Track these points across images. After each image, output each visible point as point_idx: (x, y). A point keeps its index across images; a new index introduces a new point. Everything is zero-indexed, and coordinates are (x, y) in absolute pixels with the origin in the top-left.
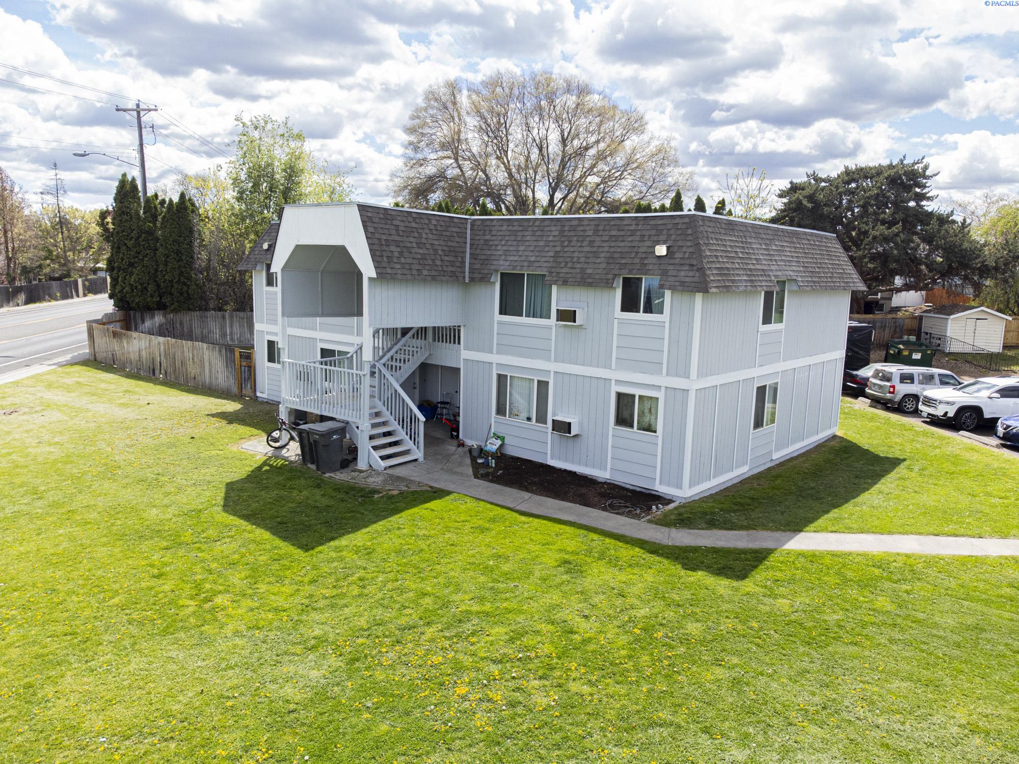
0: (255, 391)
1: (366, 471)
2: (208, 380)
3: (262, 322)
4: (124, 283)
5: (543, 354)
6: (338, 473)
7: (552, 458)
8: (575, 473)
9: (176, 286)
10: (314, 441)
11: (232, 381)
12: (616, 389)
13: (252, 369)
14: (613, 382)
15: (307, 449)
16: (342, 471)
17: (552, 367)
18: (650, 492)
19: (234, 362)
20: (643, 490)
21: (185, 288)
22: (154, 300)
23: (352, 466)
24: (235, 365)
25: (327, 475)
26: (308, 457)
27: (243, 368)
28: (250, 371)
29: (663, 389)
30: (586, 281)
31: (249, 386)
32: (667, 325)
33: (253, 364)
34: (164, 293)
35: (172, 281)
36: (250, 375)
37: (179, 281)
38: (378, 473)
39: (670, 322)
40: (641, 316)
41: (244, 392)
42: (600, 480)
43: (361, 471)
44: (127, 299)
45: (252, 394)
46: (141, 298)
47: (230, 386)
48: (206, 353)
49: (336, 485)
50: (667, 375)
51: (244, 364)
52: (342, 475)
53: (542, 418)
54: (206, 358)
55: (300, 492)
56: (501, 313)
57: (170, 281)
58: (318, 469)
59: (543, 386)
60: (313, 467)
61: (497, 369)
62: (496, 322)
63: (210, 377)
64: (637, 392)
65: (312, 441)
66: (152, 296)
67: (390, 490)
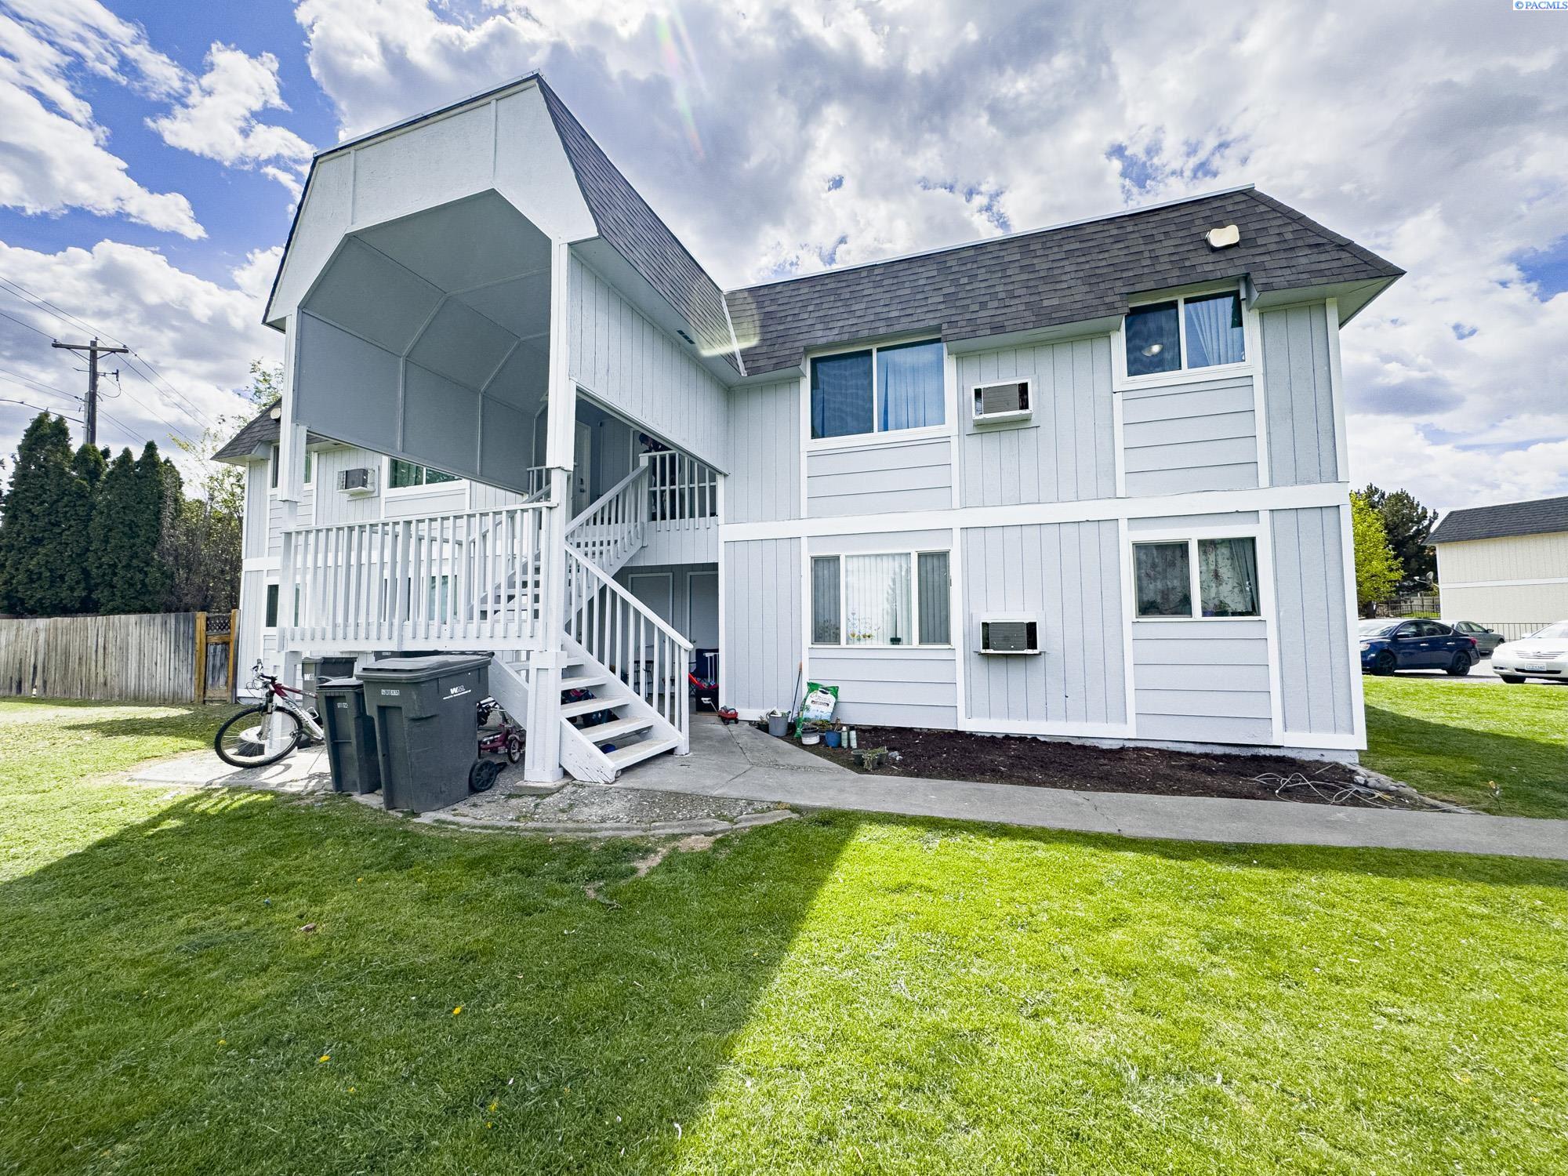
0: (235, 686)
1: (559, 790)
2: (132, 684)
3: (259, 554)
4: (17, 569)
5: (930, 497)
6: (461, 808)
7: (969, 715)
8: (1034, 739)
9: (122, 573)
10: (382, 710)
11: (185, 676)
12: (1129, 537)
13: (232, 646)
14: (1123, 524)
15: (352, 749)
16: (474, 799)
17: (956, 518)
18: (1255, 751)
19: (193, 639)
20: (1234, 751)
21: (140, 576)
22: (75, 594)
23: (504, 780)
24: (194, 643)
25: (427, 818)
26: (353, 774)
27: (211, 649)
28: (226, 651)
29: (1265, 517)
31: (222, 680)
32: (1258, 382)
33: (233, 637)
34: (97, 585)
35: (115, 566)
36: (227, 658)
37: (128, 567)
38: (603, 793)
39: (1266, 374)
40: (1184, 375)
41: (209, 694)
42: (1105, 745)
43: (541, 794)
44: (20, 595)
45: (226, 695)
46: (50, 592)
47: (181, 687)
48: (134, 632)
49: (468, 847)
50: (1272, 484)
51: (214, 639)
52: (479, 812)
53: (935, 629)
54: (133, 641)
55: (317, 899)
56: (814, 435)
57: (110, 566)
58: (391, 804)
59: (934, 564)
60: (375, 800)
61: (810, 549)
62: (804, 456)
63: (139, 677)
64: (1193, 534)
65: (371, 711)
66: (72, 589)
67: (675, 837)
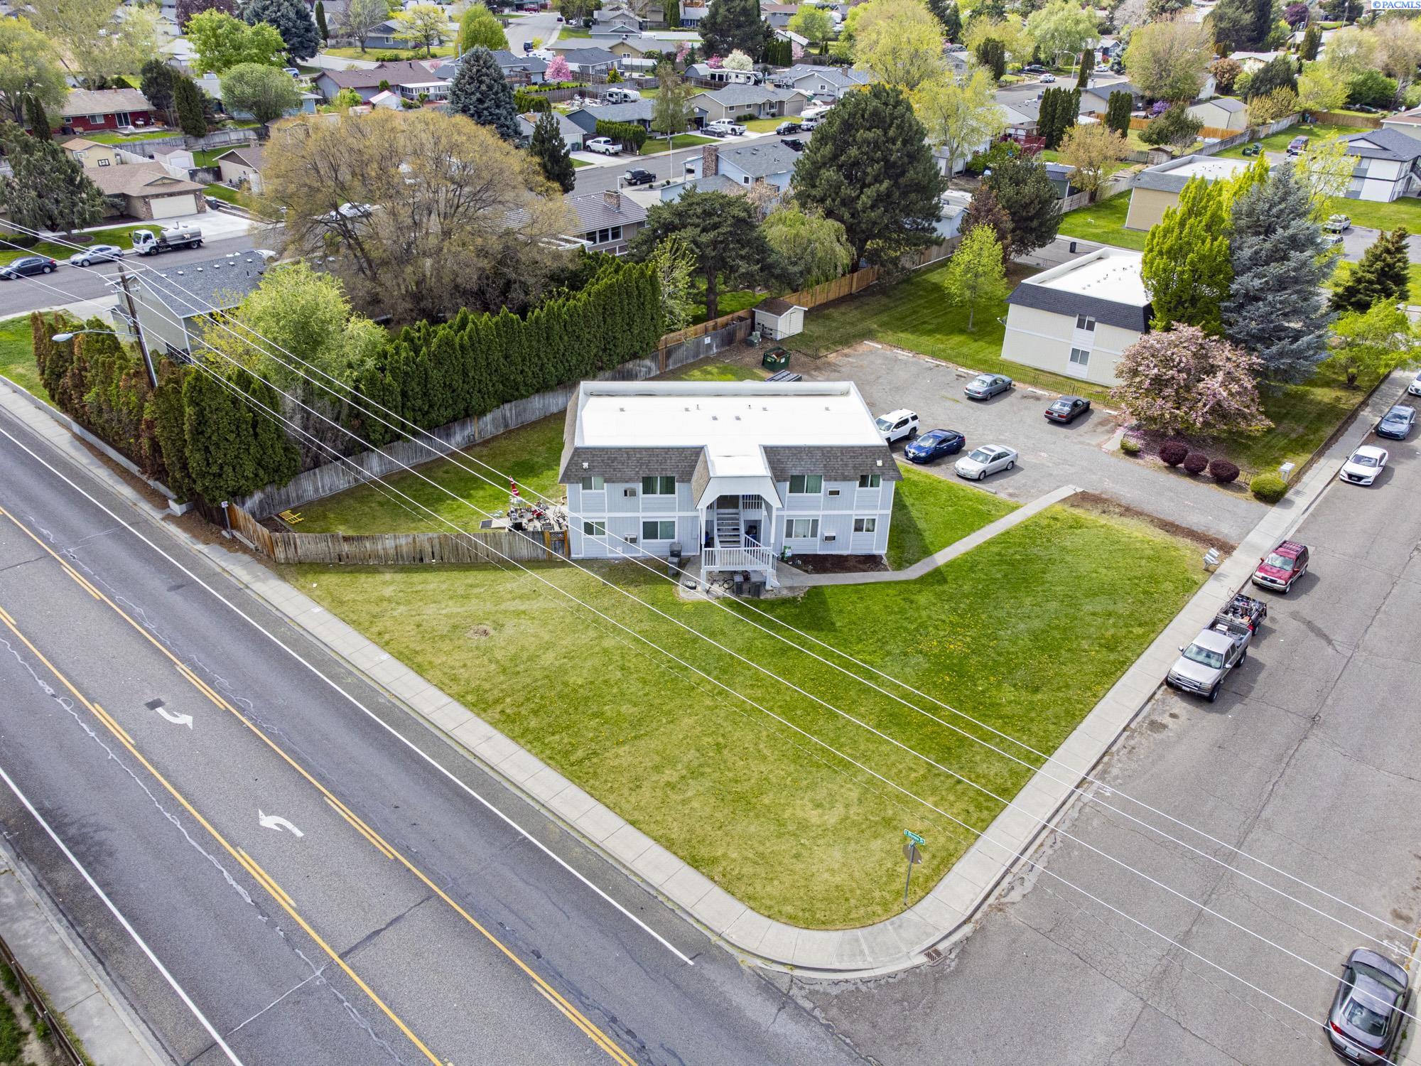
0: (569, 554)
1: (773, 589)
2: (507, 556)
5: (818, 508)
7: (820, 551)
11: (539, 552)
12: (855, 518)
13: (565, 541)
14: (854, 516)
17: (821, 513)
19: (543, 540)
27: (553, 542)
28: (561, 543)
30: (845, 478)
31: (561, 552)
33: (566, 538)
36: (563, 545)
40: (869, 488)
41: (554, 557)
45: (563, 557)
47: (538, 555)
51: (555, 539)
53: (814, 534)
54: (505, 541)
56: (790, 493)
59: (815, 522)
61: (787, 518)
62: (787, 497)
63: (511, 553)
64: (866, 517)
